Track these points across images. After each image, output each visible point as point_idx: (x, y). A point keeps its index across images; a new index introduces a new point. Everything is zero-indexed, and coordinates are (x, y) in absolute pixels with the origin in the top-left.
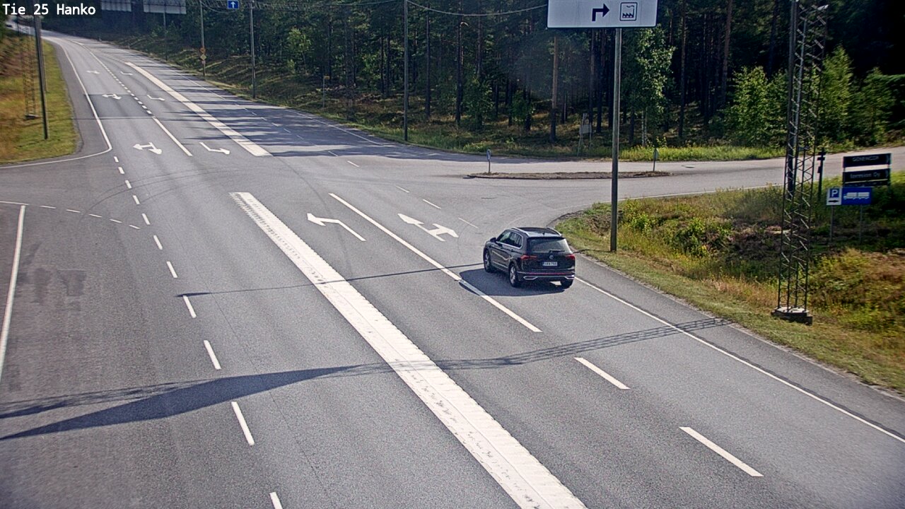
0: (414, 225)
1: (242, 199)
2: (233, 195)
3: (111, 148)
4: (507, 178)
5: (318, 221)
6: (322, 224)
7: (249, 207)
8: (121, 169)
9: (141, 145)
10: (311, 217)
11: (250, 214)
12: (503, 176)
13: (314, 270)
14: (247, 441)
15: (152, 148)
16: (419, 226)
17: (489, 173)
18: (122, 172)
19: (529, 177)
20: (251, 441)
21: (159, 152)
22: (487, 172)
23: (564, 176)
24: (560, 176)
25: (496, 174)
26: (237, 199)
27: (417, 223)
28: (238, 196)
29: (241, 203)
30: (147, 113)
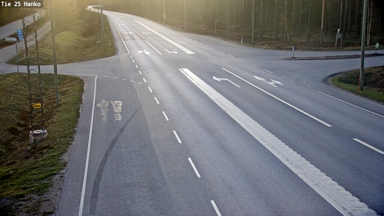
0: (261, 80)
1: (184, 71)
2: (180, 70)
3: (129, 53)
4: (302, 59)
5: (218, 79)
6: (220, 81)
7: (187, 74)
8: (133, 61)
9: (141, 51)
10: (214, 78)
11: (188, 77)
12: (300, 58)
13: (218, 100)
14: (197, 176)
15: (145, 52)
16: (264, 81)
17: (294, 58)
18: (134, 62)
19: (313, 59)
20: (199, 176)
21: (148, 53)
22: (292, 57)
23: (330, 58)
24: (328, 58)
25: (297, 58)
26: (182, 71)
27: (262, 79)
28: (182, 70)
29: (184, 73)
30: (143, 39)
